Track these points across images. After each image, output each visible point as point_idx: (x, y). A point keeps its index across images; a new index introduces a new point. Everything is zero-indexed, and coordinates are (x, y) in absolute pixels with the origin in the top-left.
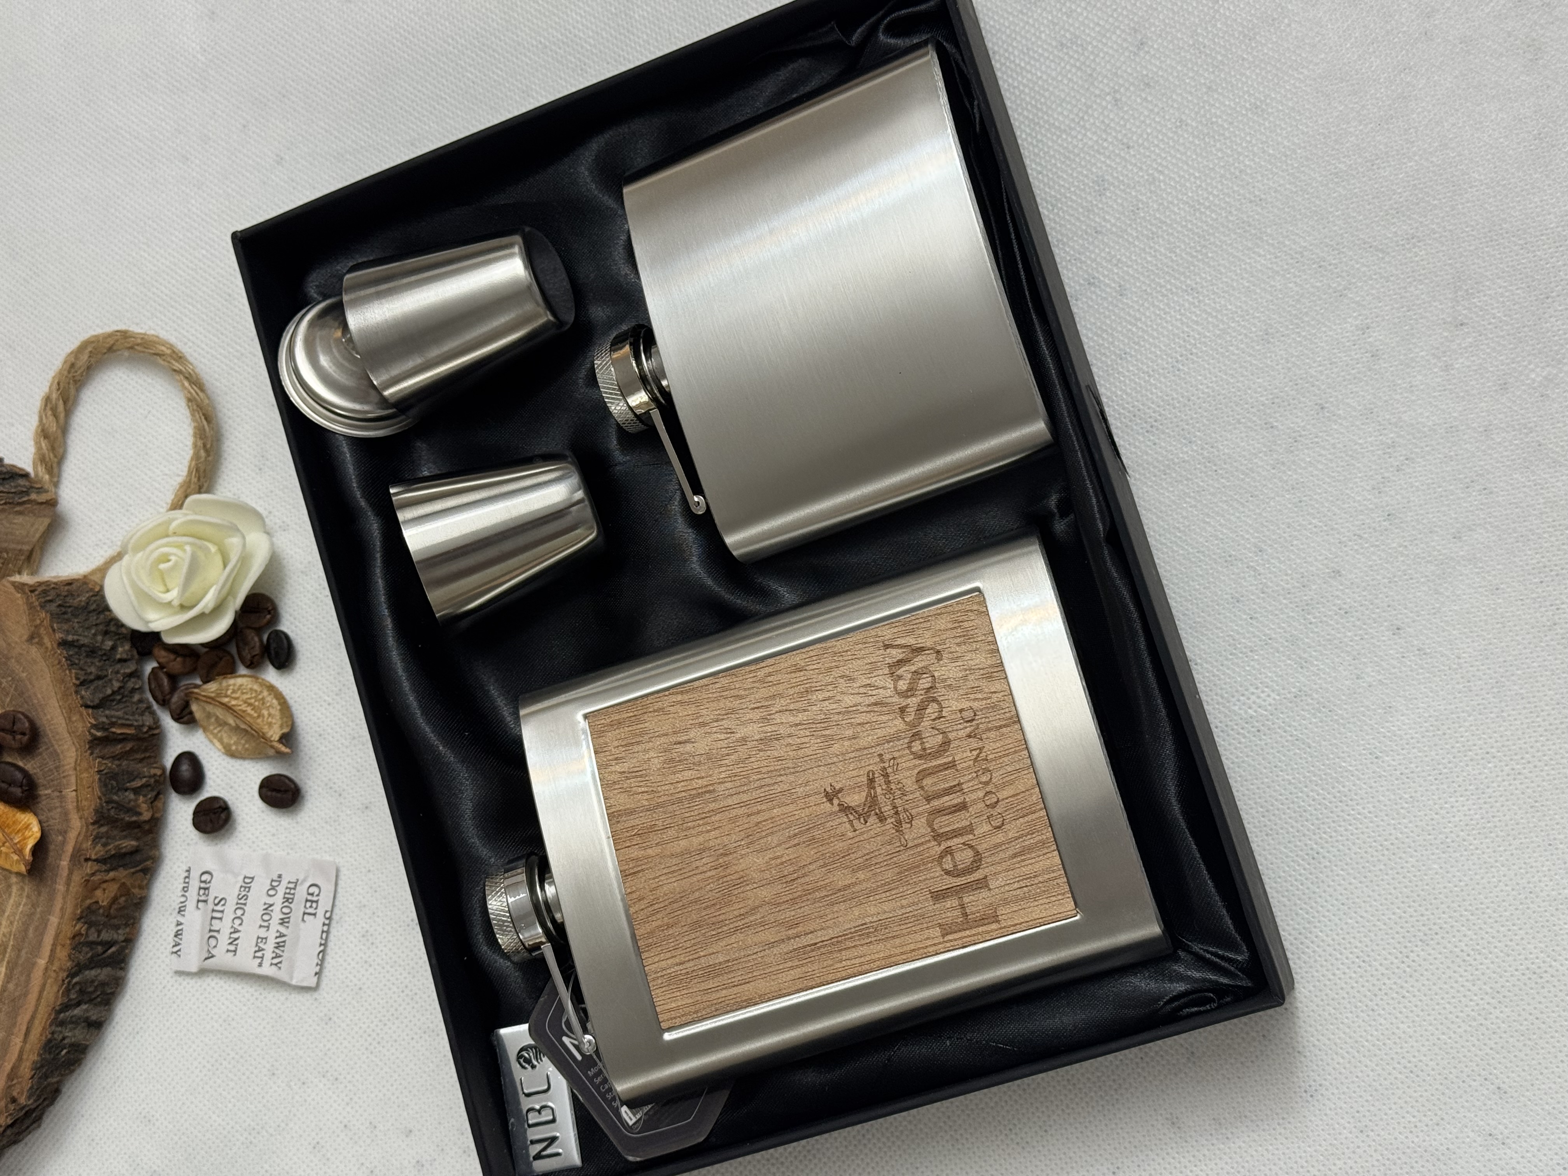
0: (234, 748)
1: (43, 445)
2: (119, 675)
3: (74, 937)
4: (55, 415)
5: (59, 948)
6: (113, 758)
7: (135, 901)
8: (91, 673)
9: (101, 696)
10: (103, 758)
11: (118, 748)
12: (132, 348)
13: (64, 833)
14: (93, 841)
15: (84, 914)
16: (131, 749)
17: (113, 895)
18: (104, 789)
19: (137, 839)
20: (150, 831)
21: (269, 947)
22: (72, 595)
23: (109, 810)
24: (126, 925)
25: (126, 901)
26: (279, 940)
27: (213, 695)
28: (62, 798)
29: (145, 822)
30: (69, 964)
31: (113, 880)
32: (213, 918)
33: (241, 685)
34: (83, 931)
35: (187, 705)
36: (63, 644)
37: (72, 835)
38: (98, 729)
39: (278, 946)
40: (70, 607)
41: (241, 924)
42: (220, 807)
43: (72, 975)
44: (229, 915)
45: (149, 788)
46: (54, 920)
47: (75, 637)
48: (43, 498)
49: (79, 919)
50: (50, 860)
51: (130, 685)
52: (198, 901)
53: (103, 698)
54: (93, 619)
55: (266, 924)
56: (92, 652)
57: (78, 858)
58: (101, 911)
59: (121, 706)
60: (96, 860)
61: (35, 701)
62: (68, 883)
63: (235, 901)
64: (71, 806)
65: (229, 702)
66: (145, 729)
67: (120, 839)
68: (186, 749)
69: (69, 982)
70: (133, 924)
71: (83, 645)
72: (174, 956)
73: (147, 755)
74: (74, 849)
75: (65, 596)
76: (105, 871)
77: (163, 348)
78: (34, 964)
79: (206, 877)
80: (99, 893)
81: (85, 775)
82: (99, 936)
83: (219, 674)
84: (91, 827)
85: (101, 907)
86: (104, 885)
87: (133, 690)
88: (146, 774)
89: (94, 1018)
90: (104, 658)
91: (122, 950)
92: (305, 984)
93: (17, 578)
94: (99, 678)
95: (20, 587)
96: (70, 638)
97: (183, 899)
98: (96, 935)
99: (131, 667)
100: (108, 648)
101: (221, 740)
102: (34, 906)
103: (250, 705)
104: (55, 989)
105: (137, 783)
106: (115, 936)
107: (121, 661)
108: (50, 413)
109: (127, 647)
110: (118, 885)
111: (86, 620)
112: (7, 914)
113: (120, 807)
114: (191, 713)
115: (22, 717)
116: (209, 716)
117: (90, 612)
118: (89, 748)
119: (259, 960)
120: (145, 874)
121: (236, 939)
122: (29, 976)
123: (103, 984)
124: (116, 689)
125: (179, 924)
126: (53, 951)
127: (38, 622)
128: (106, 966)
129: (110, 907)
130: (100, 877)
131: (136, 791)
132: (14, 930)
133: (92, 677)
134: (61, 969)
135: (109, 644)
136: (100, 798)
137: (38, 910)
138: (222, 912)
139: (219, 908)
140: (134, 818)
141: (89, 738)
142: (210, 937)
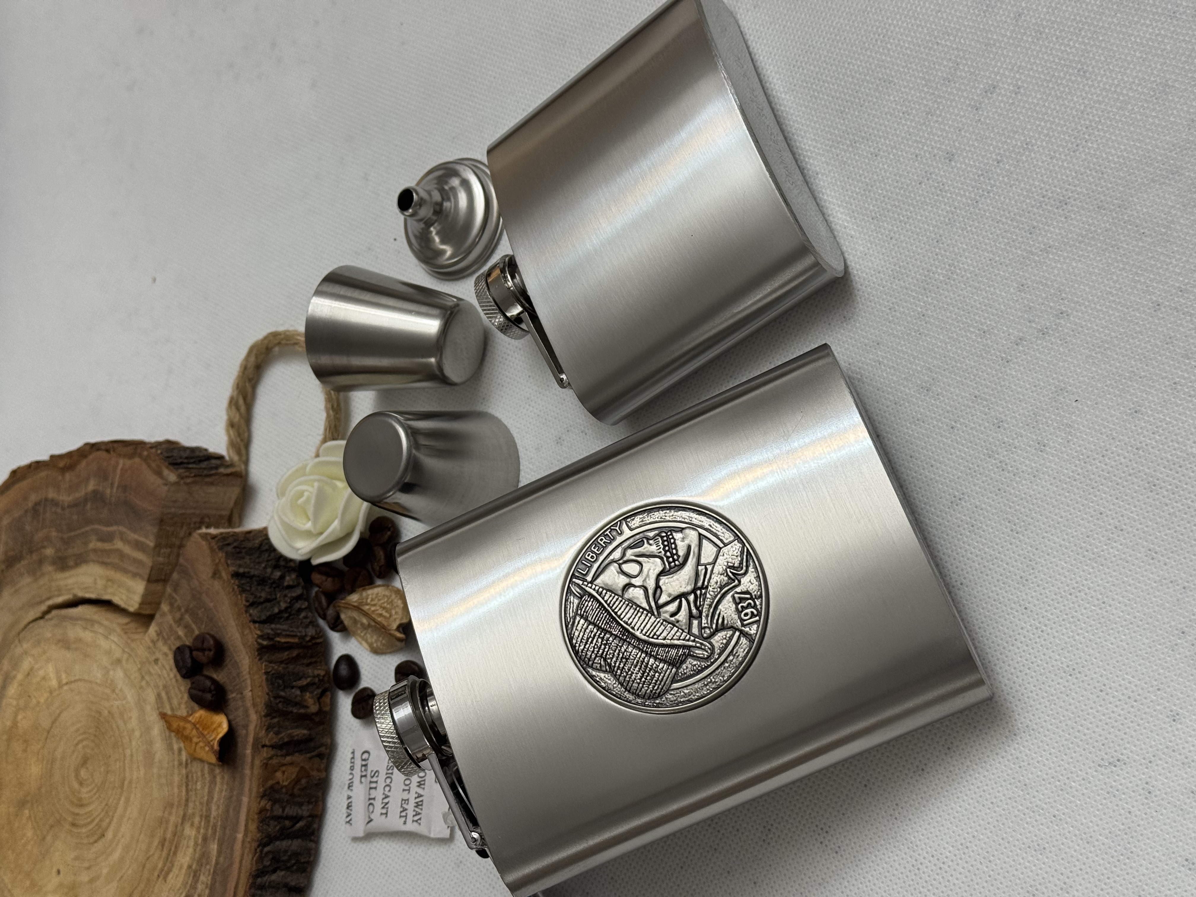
0: (375, 645)
1: (231, 432)
2: (286, 598)
3: (260, 812)
4: (238, 409)
5: (250, 822)
6: (282, 662)
7: (316, 782)
8: (260, 597)
9: (268, 614)
10: (271, 662)
11: (285, 655)
12: (279, 343)
13: (246, 727)
14: (267, 730)
15: (267, 793)
16: (298, 655)
17: (294, 776)
18: (271, 687)
19: (310, 729)
20: (321, 723)
21: (411, 807)
22: (248, 540)
23: (277, 704)
24: (309, 803)
25: (308, 782)
26: (418, 800)
27: (355, 604)
28: (243, 698)
29: (313, 714)
30: (258, 835)
31: (292, 764)
32: (371, 788)
33: (377, 594)
34: (268, 807)
35: (338, 617)
36: (236, 575)
37: (252, 728)
38: (264, 639)
39: (417, 805)
40: (245, 548)
41: (389, 791)
42: (368, 695)
43: (262, 844)
44: (381, 784)
45: (315, 686)
46: (245, 800)
47: (246, 570)
48: (229, 471)
49: (262, 797)
50: (240, 750)
51: (297, 606)
52: (362, 776)
53: (270, 616)
54: (265, 556)
55: (407, 788)
56: (262, 581)
57: (258, 745)
58: (284, 790)
59: (289, 622)
60: (273, 747)
61: (220, 624)
62: (252, 768)
63: (385, 771)
64: (249, 704)
65: (369, 609)
66: (308, 639)
67: (292, 729)
68: (344, 652)
69: (261, 851)
70: (316, 802)
71: (254, 576)
72: (348, 825)
73: (314, 660)
74: (254, 738)
75: (243, 541)
76: (282, 756)
77: (299, 338)
78: (235, 839)
79: (365, 756)
80: (279, 775)
81: (256, 677)
82: (283, 810)
83: (360, 587)
84: (264, 719)
85: (282, 788)
86: (284, 768)
87: (300, 610)
88: (311, 674)
89: (293, 884)
90: (274, 586)
91: (309, 826)
92: (441, 836)
93: (204, 530)
94: (268, 600)
95: (204, 536)
96: (241, 570)
97: (351, 777)
98: (281, 810)
99: (298, 591)
100: (277, 577)
101: (366, 641)
102: (232, 790)
103: (384, 608)
104: (250, 856)
105: (304, 682)
106: (300, 812)
107: (289, 587)
108: (233, 407)
109: (293, 576)
110: (297, 769)
111: (259, 557)
112: (215, 800)
113: (287, 701)
114: (342, 622)
115: (208, 636)
116: (355, 621)
117: (263, 551)
118: (259, 655)
119: (404, 819)
120: (322, 759)
121: (387, 803)
122: (232, 850)
123: (296, 854)
124: (283, 608)
125: (349, 797)
126: (246, 826)
127: (217, 561)
128: (297, 838)
129: (293, 788)
130: (277, 761)
131: (303, 689)
132: (220, 811)
133: (262, 600)
134: (253, 840)
135: (277, 574)
136: (268, 694)
137: (235, 793)
138: (376, 782)
139: (375, 779)
140: (302, 711)
141: (257, 646)
142: (370, 804)
